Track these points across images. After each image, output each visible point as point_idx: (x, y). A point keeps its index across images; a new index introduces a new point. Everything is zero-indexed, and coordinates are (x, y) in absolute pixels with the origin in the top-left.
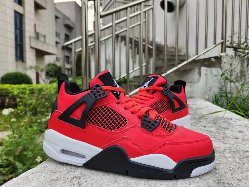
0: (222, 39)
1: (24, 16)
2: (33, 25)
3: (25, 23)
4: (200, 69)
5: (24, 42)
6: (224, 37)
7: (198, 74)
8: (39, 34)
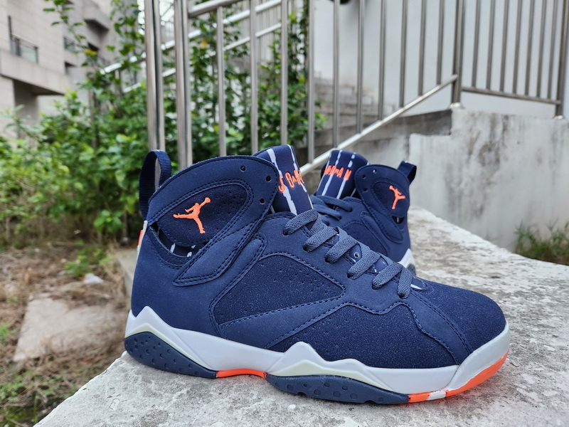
0: (454, 72)
2: (6, 21)
4: (408, 138)
6: (457, 69)
7: (404, 149)
8: (21, 42)
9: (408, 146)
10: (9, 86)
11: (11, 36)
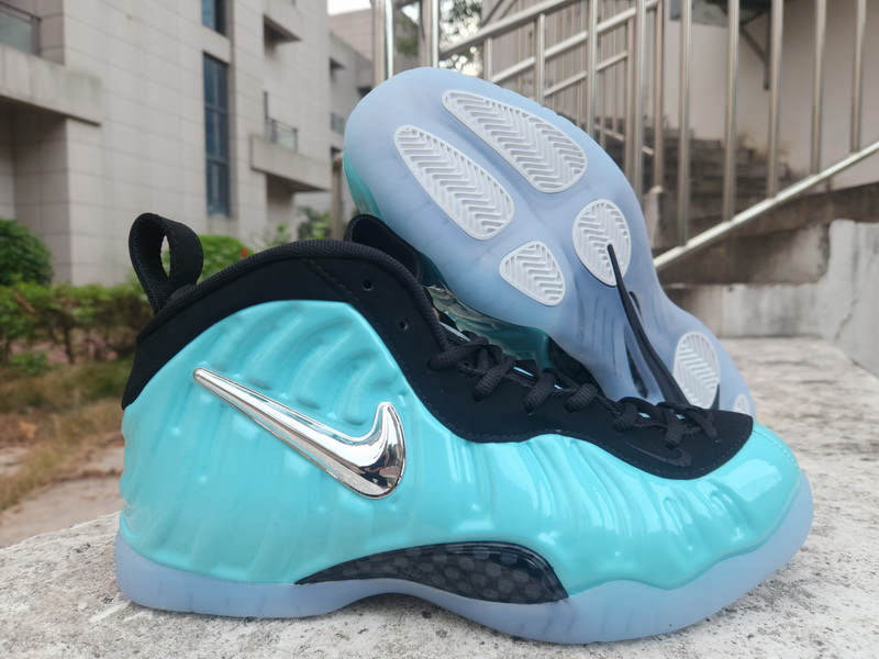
1: (233, 69)
2: (261, 98)
3: (234, 92)
4: (827, 226)
5: (231, 154)
7: (821, 246)
8: (279, 125)
9: (825, 242)
10: (261, 182)
11: (266, 117)
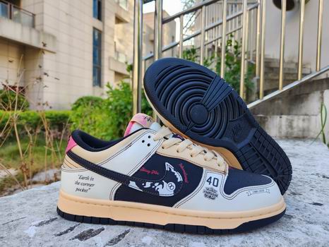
1: (104, 33)
2: (113, 44)
4: (322, 93)
5: (102, 64)
7: (320, 100)
9: (322, 98)
10: (113, 74)
11: (115, 50)
